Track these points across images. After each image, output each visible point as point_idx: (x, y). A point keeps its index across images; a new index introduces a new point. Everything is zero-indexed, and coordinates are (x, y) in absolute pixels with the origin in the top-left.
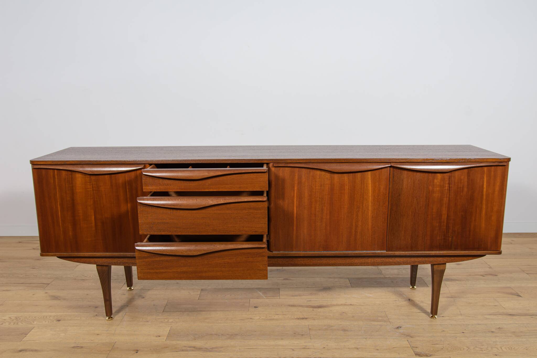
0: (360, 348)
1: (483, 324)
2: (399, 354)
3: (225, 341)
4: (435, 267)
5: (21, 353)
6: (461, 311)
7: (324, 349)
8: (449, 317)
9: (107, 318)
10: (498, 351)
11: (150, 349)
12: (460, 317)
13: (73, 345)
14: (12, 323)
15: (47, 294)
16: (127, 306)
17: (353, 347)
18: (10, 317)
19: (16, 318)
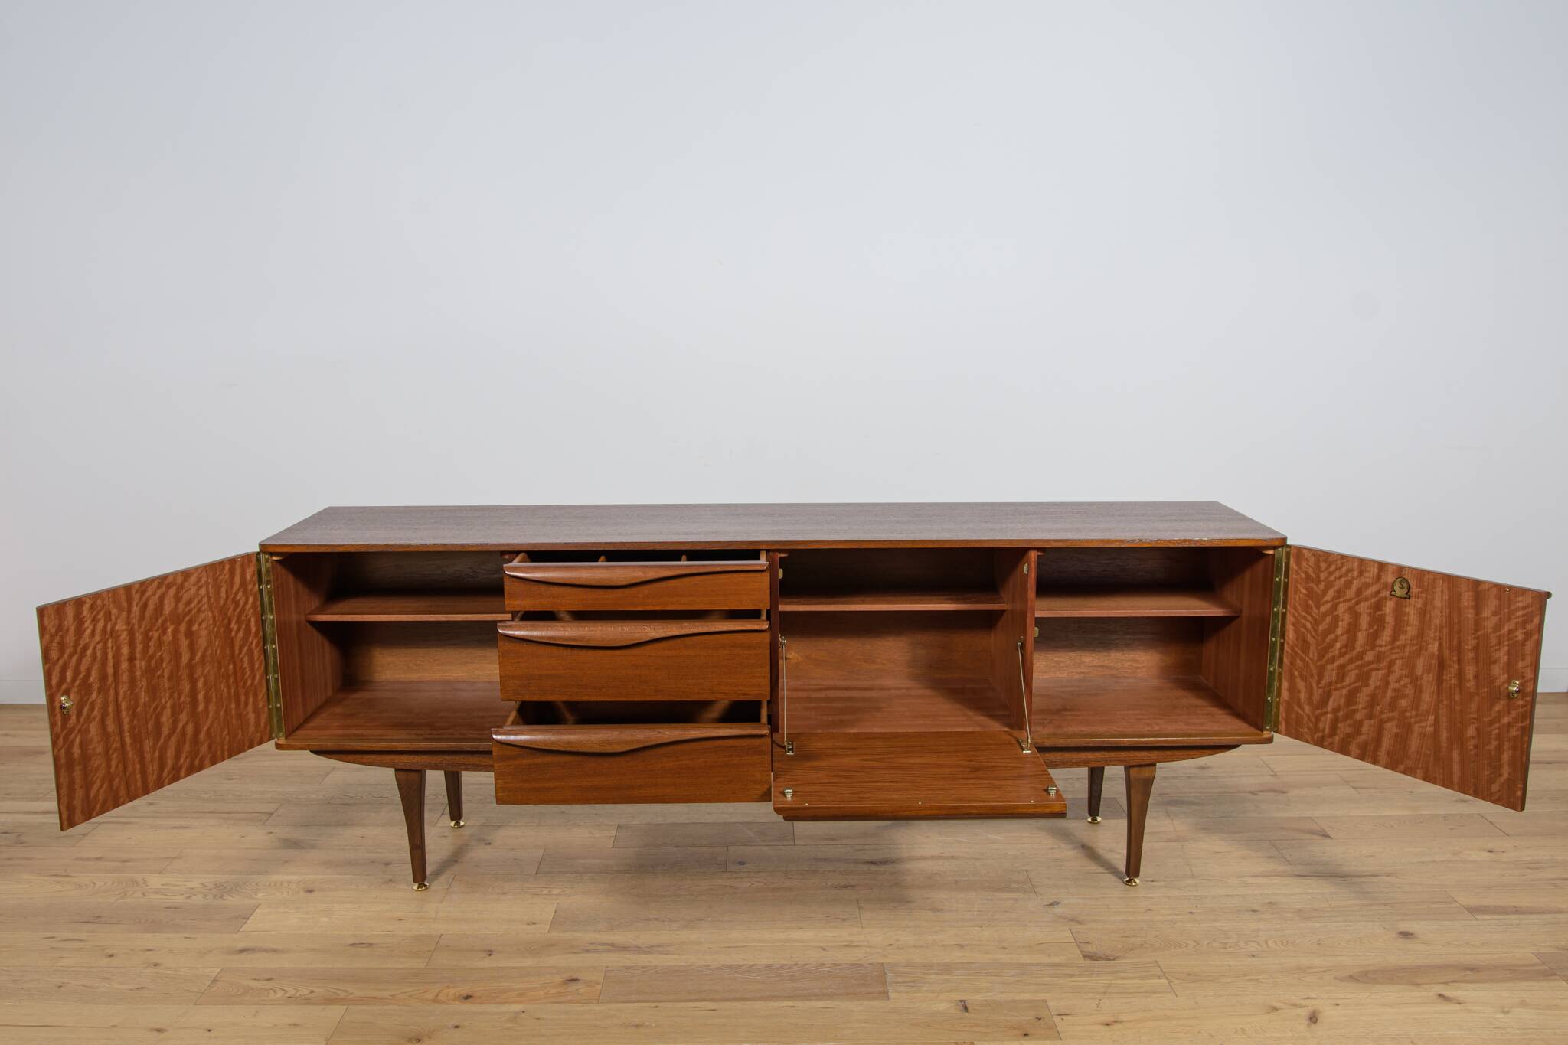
0: (967, 945)
1: (1237, 895)
2: (1049, 955)
3: (678, 932)
4: (1134, 772)
5: (243, 955)
6: (1193, 869)
7: (890, 947)
8: (1165, 881)
9: (416, 887)
10: (1259, 947)
11: (518, 949)
12: (1190, 882)
13: (352, 941)
14: (210, 897)
15: (271, 835)
16: (456, 861)
17: (955, 943)
18: (202, 884)
19: (216, 886)
